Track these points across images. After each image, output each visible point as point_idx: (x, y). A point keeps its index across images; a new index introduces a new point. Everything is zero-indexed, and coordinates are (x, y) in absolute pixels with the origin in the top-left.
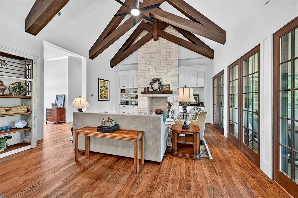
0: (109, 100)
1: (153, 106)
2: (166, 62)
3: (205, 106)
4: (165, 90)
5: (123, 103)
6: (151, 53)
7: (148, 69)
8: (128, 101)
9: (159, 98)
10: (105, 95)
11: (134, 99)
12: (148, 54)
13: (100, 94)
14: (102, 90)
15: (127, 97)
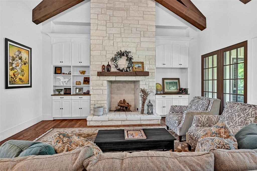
0: (31, 86)
1: (113, 96)
2: (138, 26)
3: (189, 94)
4: (137, 70)
5: (59, 92)
6: (114, 9)
7: (108, 35)
8: (71, 88)
9: (123, 83)
10: (23, 76)
11: (80, 84)
12: (108, 9)
13: (10, 73)
14: (14, 66)
15: (67, 80)
